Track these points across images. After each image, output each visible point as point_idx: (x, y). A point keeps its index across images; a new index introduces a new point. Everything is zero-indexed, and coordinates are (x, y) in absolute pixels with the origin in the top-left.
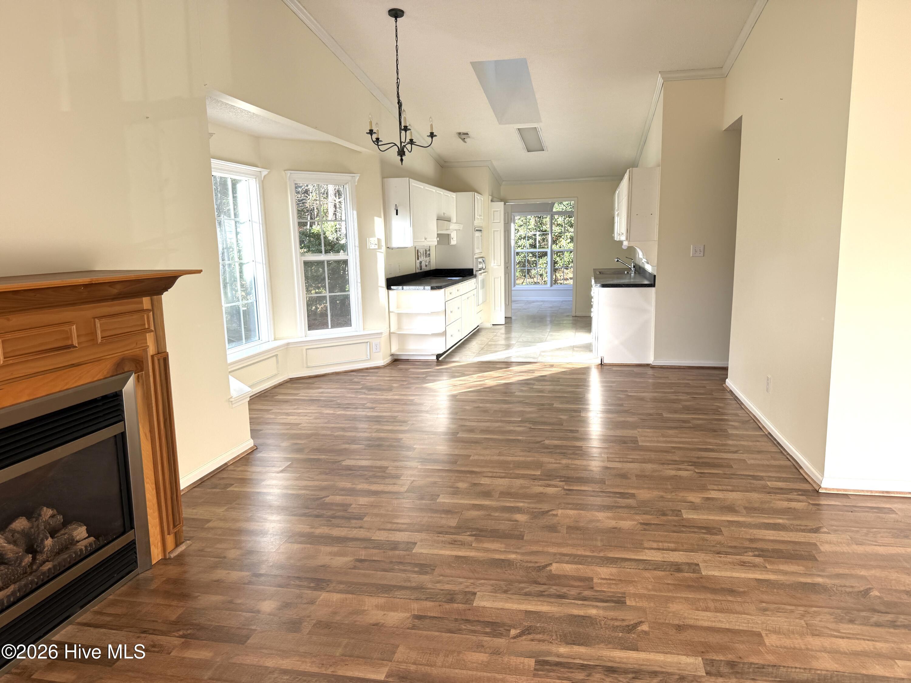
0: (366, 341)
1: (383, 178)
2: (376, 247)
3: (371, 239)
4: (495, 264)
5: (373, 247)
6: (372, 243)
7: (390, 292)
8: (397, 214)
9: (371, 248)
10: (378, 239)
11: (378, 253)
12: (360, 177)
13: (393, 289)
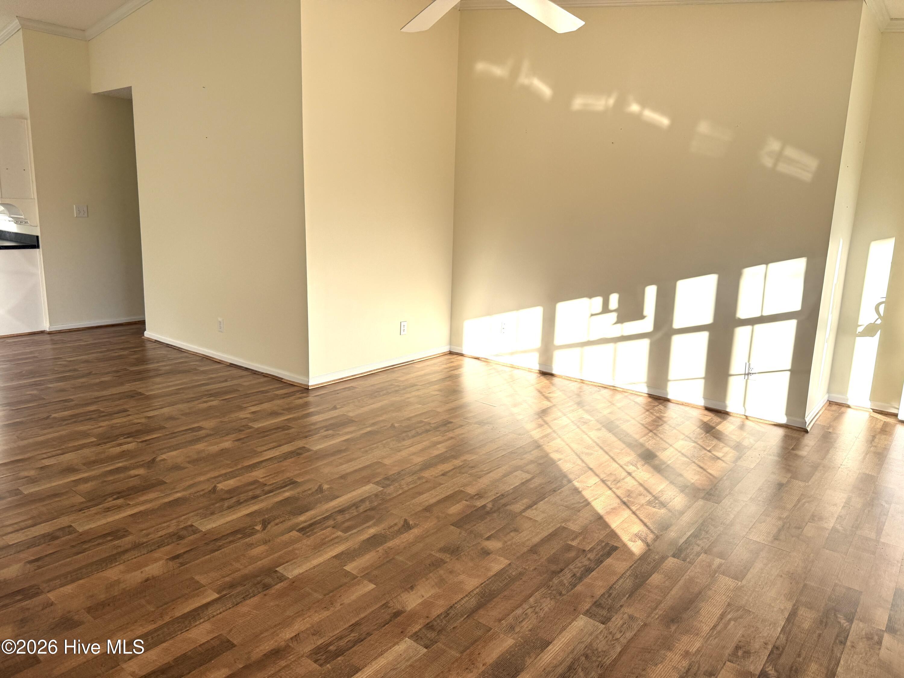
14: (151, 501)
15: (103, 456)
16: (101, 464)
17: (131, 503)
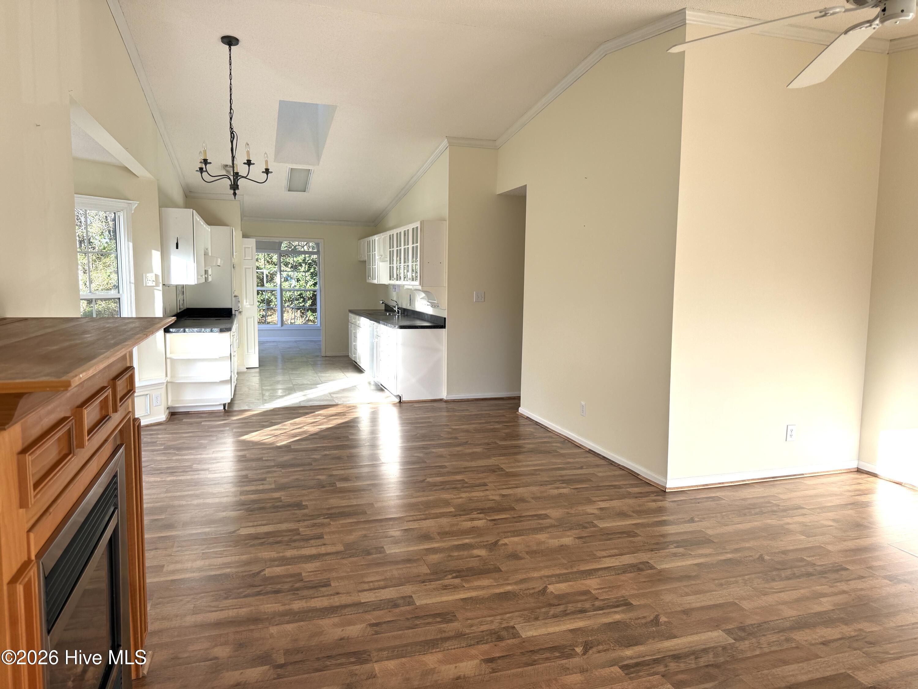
0: (146, 393)
1: (160, 207)
2: (154, 284)
3: (148, 275)
4: (248, 304)
5: (150, 284)
6: (150, 279)
7: (168, 335)
8: (177, 248)
9: (148, 285)
10: (156, 275)
11: (155, 291)
12: (138, 204)
13: (172, 332)
14: (483, 588)
15: (455, 528)
16: (451, 537)
17: (466, 586)
